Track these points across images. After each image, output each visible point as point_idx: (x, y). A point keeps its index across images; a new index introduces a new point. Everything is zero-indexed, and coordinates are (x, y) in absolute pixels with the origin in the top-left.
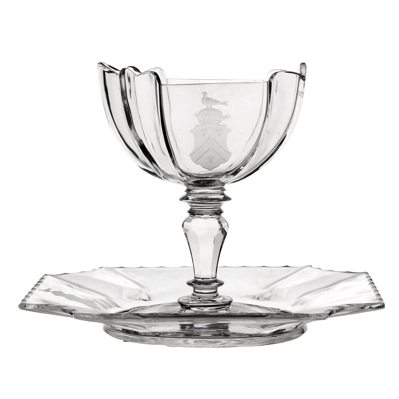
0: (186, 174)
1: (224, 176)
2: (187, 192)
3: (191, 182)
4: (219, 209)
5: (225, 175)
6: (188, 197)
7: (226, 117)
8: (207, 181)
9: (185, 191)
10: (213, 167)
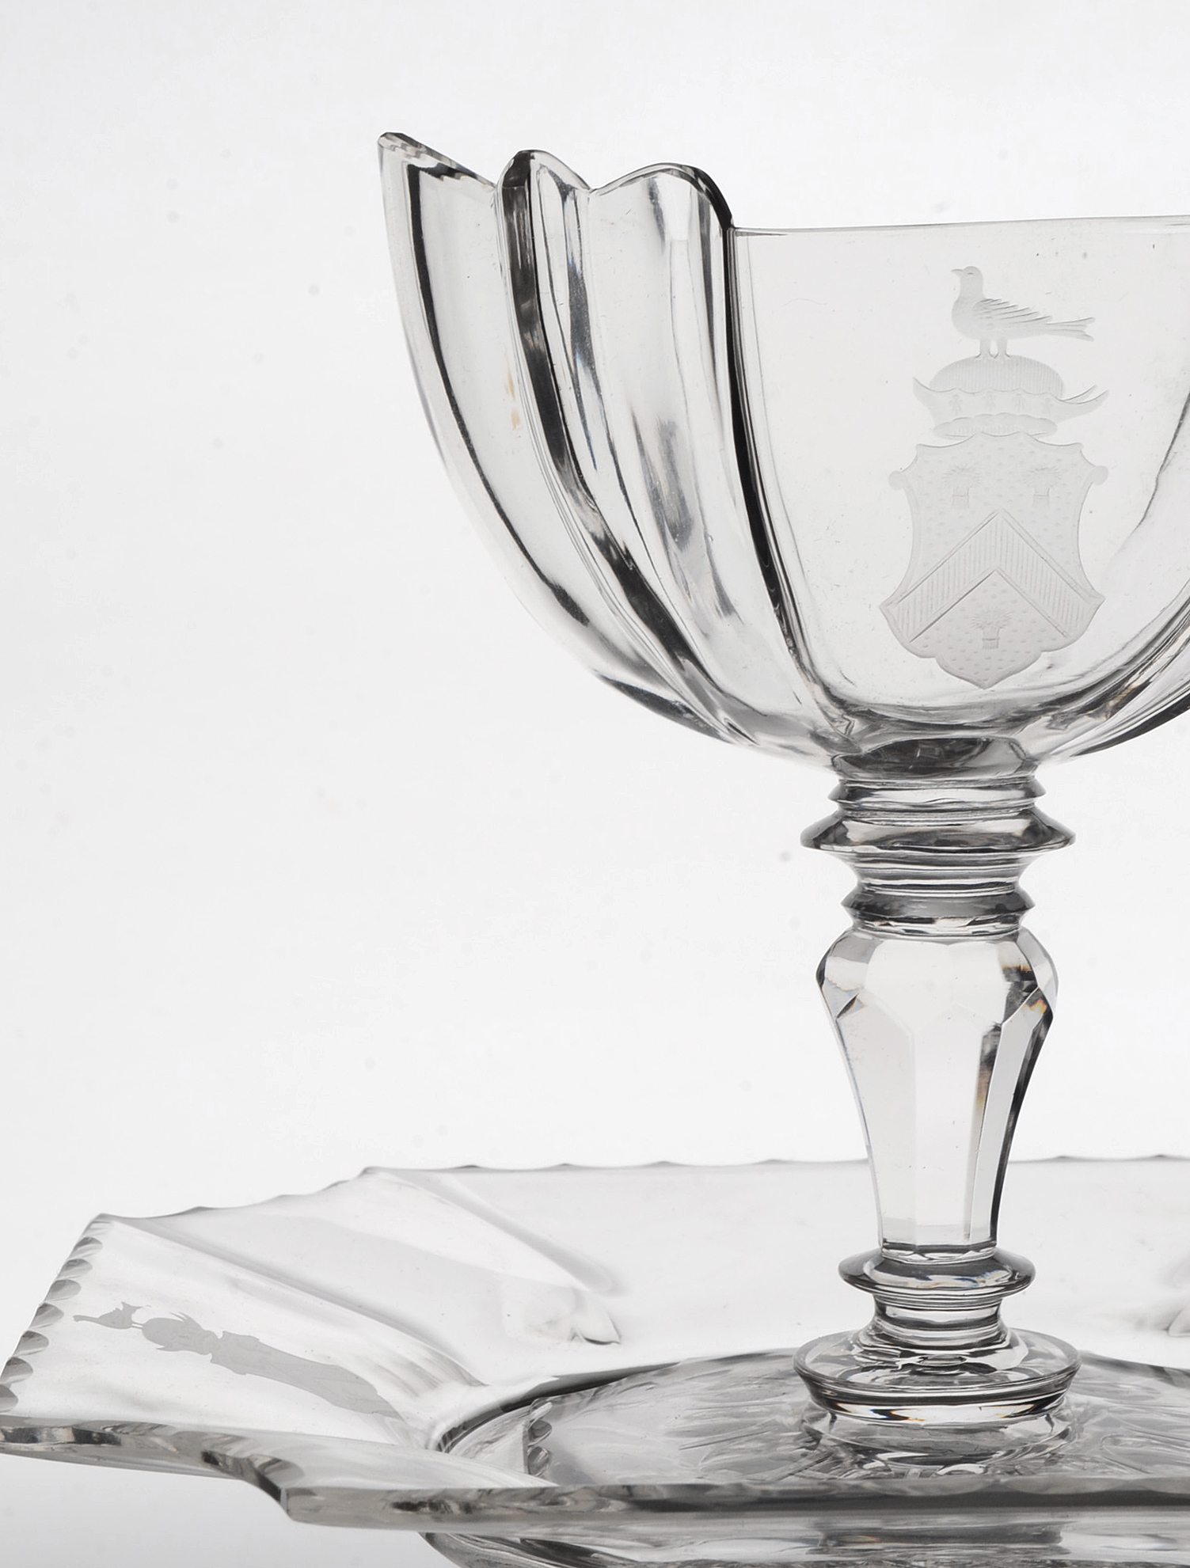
0: (850, 708)
1: (1045, 719)
2: (841, 804)
4: (1010, 890)
5: (1048, 714)
6: (843, 827)
7: (1084, 402)
8: (948, 747)
9: (831, 799)
10: (1001, 670)
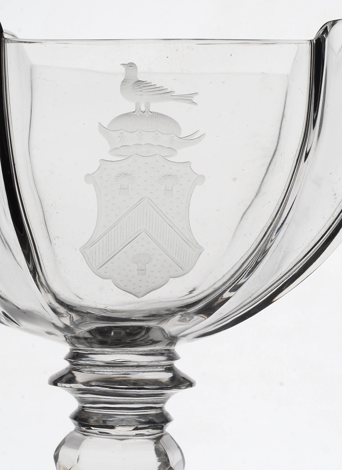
0: (70, 308)
1: (178, 317)
2: (69, 361)
3: (83, 331)
4: (159, 411)
5: (180, 313)
6: (73, 374)
7: (192, 139)
8: (128, 331)
9: (66, 359)
10: (147, 288)
